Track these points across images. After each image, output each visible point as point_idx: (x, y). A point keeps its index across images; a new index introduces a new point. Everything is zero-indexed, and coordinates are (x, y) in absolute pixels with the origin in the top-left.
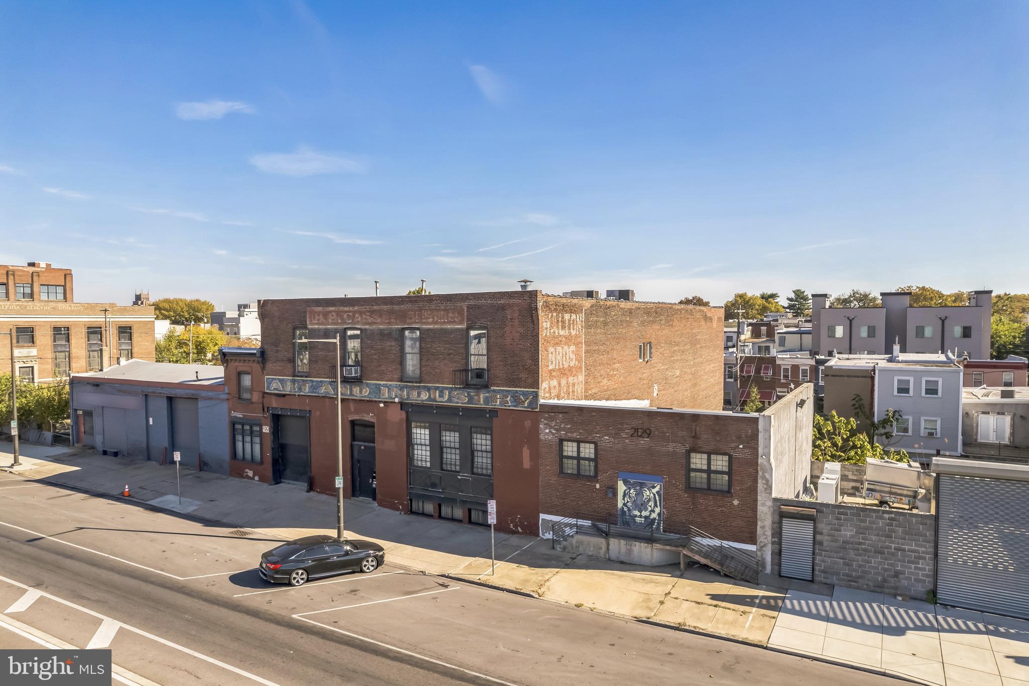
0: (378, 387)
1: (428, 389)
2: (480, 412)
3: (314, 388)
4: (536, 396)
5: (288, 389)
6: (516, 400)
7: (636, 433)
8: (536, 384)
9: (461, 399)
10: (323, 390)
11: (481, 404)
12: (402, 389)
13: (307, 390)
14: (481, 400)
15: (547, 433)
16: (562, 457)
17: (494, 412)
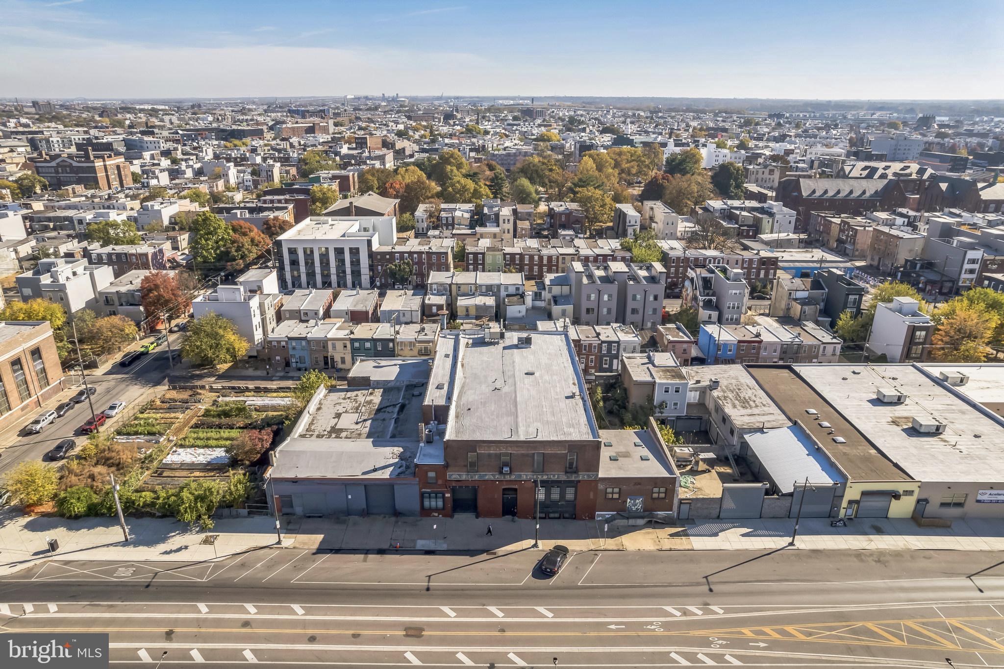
0: (520, 476)
1: (547, 475)
2: (573, 481)
3: (480, 476)
4: (598, 475)
5: (464, 477)
6: (589, 476)
7: (636, 484)
8: (598, 471)
9: (563, 477)
10: (487, 478)
11: (573, 479)
12: (533, 475)
13: (477, 477)
14: (573, 478)
15: (601, 487)
16: (606, 493)
17: (579, 481)
